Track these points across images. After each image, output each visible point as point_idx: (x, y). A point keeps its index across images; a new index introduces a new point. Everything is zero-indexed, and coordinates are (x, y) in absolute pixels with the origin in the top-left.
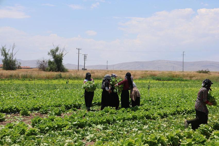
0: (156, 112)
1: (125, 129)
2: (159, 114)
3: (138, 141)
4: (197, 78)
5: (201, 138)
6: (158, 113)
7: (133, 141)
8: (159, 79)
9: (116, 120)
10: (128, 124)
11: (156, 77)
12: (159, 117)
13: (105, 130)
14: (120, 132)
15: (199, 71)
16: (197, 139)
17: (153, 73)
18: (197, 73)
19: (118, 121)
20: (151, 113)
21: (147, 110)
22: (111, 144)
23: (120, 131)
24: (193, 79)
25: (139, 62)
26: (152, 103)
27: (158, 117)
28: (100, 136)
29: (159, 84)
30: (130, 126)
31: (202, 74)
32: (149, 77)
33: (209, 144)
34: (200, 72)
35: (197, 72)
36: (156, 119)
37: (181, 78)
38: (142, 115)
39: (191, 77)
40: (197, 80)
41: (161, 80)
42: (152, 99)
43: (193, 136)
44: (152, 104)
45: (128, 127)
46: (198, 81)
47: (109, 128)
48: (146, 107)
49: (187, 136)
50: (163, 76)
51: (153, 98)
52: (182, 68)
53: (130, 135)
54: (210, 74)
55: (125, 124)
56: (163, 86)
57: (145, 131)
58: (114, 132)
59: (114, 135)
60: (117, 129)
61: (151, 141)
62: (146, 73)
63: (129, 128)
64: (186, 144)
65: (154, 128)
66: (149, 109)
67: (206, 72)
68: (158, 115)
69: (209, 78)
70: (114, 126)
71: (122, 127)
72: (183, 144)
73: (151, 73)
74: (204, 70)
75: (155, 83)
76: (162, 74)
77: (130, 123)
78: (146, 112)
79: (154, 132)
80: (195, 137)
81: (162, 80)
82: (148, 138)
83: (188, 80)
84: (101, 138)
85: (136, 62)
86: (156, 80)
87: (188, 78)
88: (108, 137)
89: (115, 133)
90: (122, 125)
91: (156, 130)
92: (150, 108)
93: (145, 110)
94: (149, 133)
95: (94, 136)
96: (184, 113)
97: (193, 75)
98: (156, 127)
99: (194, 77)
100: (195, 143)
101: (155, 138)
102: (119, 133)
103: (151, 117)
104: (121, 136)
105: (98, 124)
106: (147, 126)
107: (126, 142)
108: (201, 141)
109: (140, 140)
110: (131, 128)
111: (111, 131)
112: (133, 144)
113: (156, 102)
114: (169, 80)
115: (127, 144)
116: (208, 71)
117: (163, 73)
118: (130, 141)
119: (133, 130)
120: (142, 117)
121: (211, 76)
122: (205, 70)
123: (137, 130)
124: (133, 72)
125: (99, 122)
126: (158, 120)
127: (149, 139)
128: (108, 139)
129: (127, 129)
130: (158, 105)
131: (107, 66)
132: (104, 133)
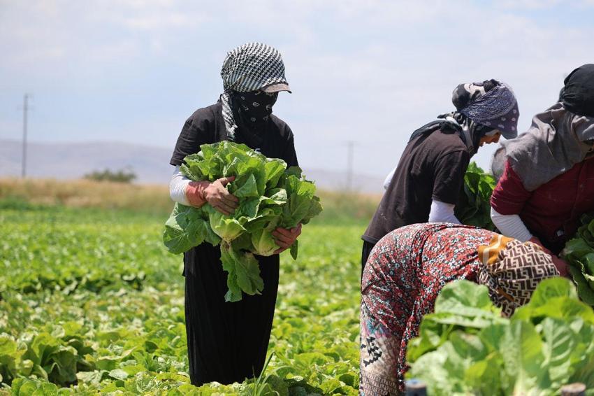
4: (86, 199)
15: (94, 173)
18: (87, 182)
24: (69, 205)
31: (105, 185)
34: (99, 178)
35: (87, 177)
37: (18, 197)
39: (62, 196)
40: (87, 206)
54: (139, 188)
67: (122, 178)
72: (108, 358)
74: (114, 170)
83: (48, 206)
87: (49, 201)
96: (73, 286)
97: (69, 188)
99: (75, 195)
116: (132, 176)
121: (142, 193)
122: (120, 172)
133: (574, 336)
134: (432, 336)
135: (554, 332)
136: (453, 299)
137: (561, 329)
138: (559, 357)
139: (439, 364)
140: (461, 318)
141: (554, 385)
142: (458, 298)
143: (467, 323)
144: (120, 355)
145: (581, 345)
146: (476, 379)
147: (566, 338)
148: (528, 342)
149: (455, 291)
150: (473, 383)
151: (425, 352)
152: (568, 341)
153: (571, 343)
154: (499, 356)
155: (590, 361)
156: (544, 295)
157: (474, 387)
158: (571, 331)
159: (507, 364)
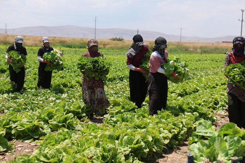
0: (74, 79)
1: (39, 98)
2: (78, 82)
3: (59, 110)
4: (111, 46)
5: (131, 106)
6: (76, 80)
7: (53, 111)
8: (70, 47)
9: (27, 89)
10: (43, 93)
11: (66, 43)
12: (78, 86)
13: (15, 99)
14: (34, 102)
15: (113, 38)
16: (126, 107)
17: (63, 39)
18: (111, 41)
19: (29, 90)
20: (68, 81)
21: (62, 77)
22: (27, 114)
23: (33, 100)
24: (106, 47)
25: (44, 27)
26: (68, 70)
27: (76, 85)
28: (10, 106)
29: (71, 51)
30: (44, 95)
31: (116, 42)
32: (58, 43)
33: (141, 111)
34: (114, 40)
36: (74, 88)
38: (58, 83)
39: (105, 45)
40: (111, 48)
41: (71, 48)
42: (66, 66)
43: (122, 104)
44: (67, 72)
45: (42, 96)
46: (112, 50)
47: (19, 97)
48: (61, 74)
49: (113, 104)
50: (74, 42)
51: (68, 65)
52: (94, 35)
53: (47, 105)
54: (124, 42)
55: (39, 93)
56: (75, 53)
57: (65, 99)
58: (26, 102)
59: (26, 105)
60: (30, 98)
61: (74, 111)
62: (54, 38)
63: (44, 98)
64: (115, 112)
65: (74, 97)
66: (65, 77)
67: (120, 40)
68: (76, 83)
69: (124, 46)
70: (26, 95)
71: (35, 96)
72: (112, 112)
73: (60, 39)
75: (66, 51)
76: (73, 41)
77: (44, 92)
78: (62, 80)
79: (75, 101)
80: (124, 104)
81: (73, 47)
82: (71, 107)
83: (101, 48)
84: (12, 109)
85: (42, 27)
86: (67, 47)
88: (20, 108)
89: (28, 103)
90: (35, 94)
91: (77, 99)
92: (66, 75)
93: (60, 78)
94: (69, 102)
95: (1, 107)
97: (106, 43)
98: (76, 95)
99: (108, 45)
100: (125, 111)
101: (79, 107)
102: (32, 103)
103: (68, 85)
104: (36, 106)
105: (4, 94)
106: (66, 95)
107: (46, 111)
108: (131, 108)
109: (62, 109)
110: (46, 97)
111: (23, 101)
112: (53, 114)
113: (72, 69)
114: (81, 48)
115: (46, 114)
116: (123, 39)
117: (74, 39)
118: (50, 111)
119: (50, 99)
120: (58, 85)
121: (125, 44)
122: (119, 38)
123: (54, 99)
124: (39, 37)
125: (6, 91)
126: (77, 89)
127: (72, 109)
128: (21, 109)
129: (42, 98)
130: (75, 72)
131: (6, 29)
132: (14, 103)
133: (235, 142)
134: (195, 138)
135: (229, 141)
136: (201, 125)
137: (232, 140)
138: (231, 148)
139: (197, 148)
140: (203, 133)
141: (229, 156)
142: (203, 125)
143: (205, 135)
144: (115, 111)
145: (237, 144)
146: (207, 153)
147: (233, 142)
148: (222, 144)
149: (202, 123)
150: (206, 154)
151: (193, 143)
152: (233, 143)
153: (234, 144)
154: (214, 147)
155: (240, 149)
156: (227, 127)
157: (207, 156)
158: (234, 140)
159: (216, 149)
